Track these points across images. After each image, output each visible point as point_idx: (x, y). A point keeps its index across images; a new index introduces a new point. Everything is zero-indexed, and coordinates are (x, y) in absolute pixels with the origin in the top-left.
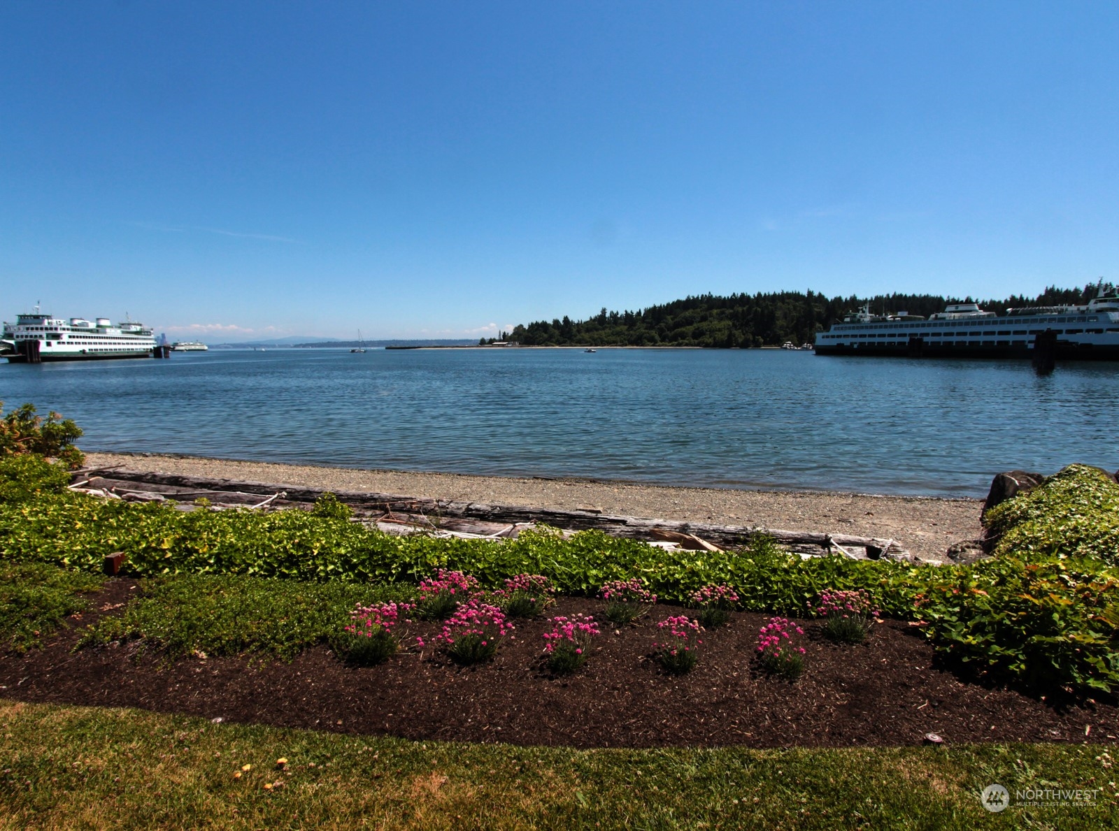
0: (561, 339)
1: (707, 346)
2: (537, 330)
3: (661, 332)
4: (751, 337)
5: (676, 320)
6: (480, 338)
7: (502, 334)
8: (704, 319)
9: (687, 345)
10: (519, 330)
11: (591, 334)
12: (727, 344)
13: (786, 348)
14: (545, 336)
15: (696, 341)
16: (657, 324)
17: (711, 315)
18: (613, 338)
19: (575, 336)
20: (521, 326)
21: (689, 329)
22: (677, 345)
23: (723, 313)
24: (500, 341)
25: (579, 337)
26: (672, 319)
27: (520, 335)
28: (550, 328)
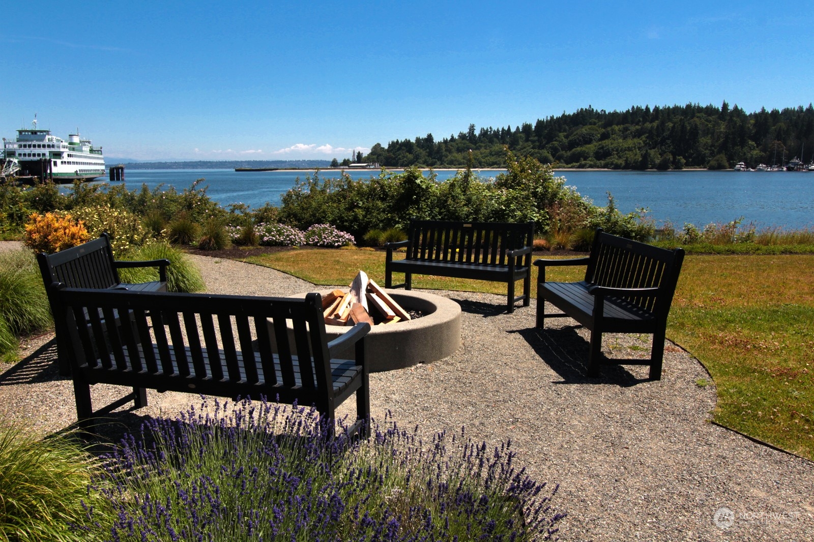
0: (430, 160)
1: (617, 167)
2: (399, 149)
3: (554, 152)
4: (671, 157)
5: (571, 138)
6: (331, 160)
7: (356, 154)
8: (605, 136)
9: (591, 166)
10: (377, 149)
11: (465, 154)
12: (641, 166)
13: (739, 170)
14: (410, 156)
15: (603, 162)
16: (547, 143)
17: (613, 132)
18: (492, 159)
19: (446, 157)
20: (379, 145)
21: (591, 148)
22: (579, 167)
23: (626, 129)
24: (354, 162)
25: (450, 157)
26: (566, 137)
27: (380, 155)
28: (415, 147)
